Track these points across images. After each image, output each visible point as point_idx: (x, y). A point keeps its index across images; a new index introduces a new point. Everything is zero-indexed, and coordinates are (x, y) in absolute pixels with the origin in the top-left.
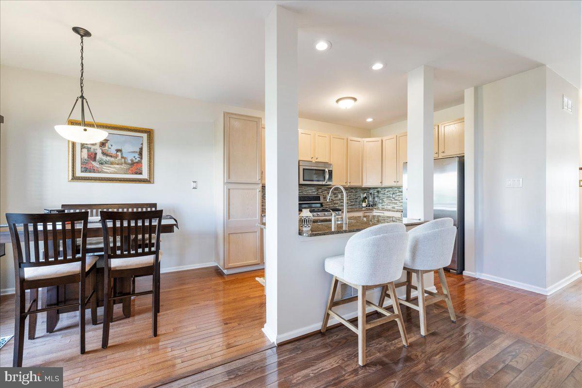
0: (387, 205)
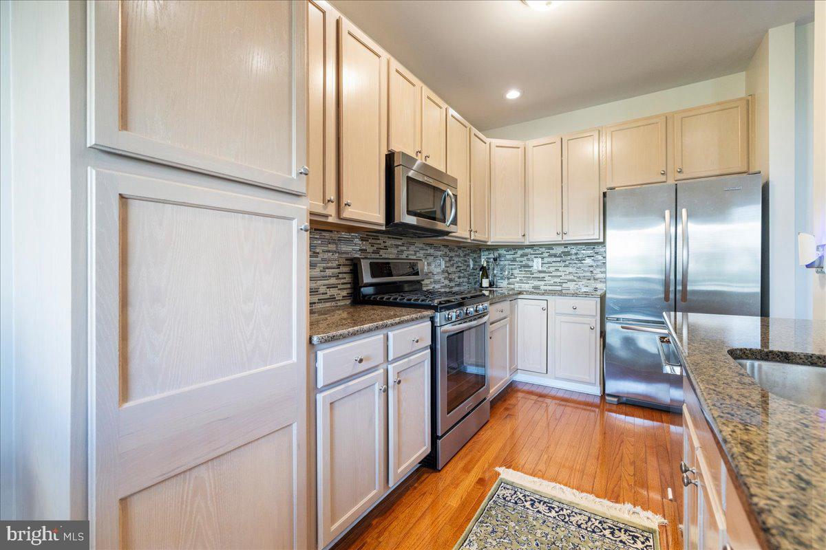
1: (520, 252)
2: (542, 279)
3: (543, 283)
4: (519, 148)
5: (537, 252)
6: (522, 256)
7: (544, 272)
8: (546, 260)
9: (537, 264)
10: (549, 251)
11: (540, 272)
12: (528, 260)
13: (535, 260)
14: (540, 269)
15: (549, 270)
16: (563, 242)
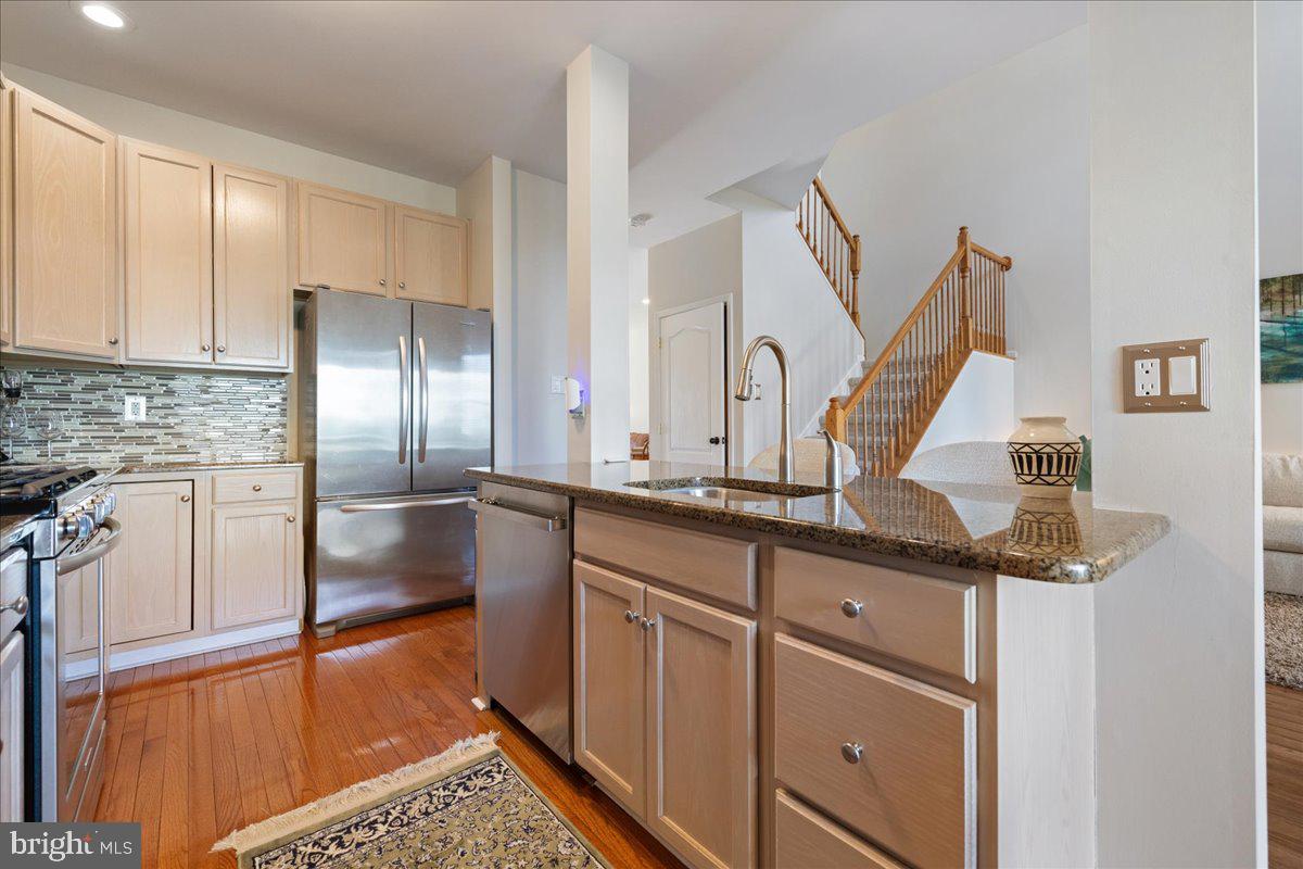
0: (85, 447)
1: (81, 381)
2: (150, 441)
3: (152, 449)
4: (101, 142)
5: (135, 382)
6: (88, 389)
7: (155, 426)
8: (158, 401)
9: (134, 409)
10: (165, 382)
11: (141, 425)
12: (109, 398)
13: (129, 400)
14: (142, 418)
15: (167, 421)
16: (213, 367)
